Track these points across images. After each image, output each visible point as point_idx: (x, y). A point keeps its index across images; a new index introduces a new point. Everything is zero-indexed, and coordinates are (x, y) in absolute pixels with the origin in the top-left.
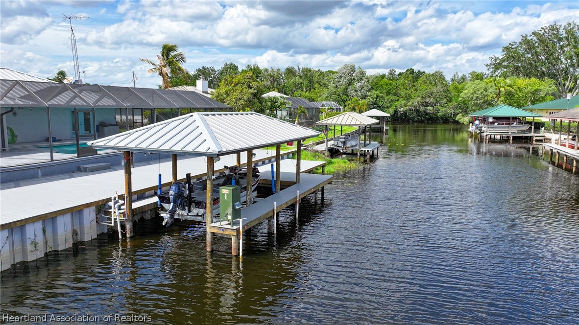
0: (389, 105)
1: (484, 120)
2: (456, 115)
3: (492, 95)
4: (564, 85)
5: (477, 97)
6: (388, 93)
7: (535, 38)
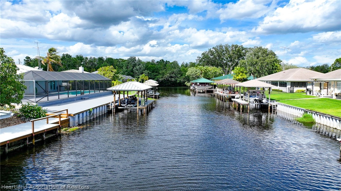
0: (154, 77)
1: (196, 84)
2: (184, 82)
3: (199, 74)
4: (226, 70)
5: (193, 74)
6: (153, 72)
7: (214, 50)
